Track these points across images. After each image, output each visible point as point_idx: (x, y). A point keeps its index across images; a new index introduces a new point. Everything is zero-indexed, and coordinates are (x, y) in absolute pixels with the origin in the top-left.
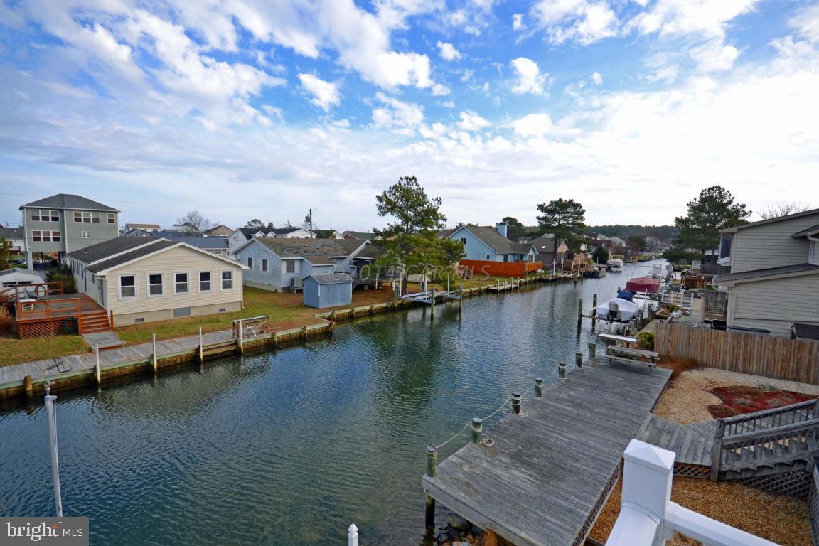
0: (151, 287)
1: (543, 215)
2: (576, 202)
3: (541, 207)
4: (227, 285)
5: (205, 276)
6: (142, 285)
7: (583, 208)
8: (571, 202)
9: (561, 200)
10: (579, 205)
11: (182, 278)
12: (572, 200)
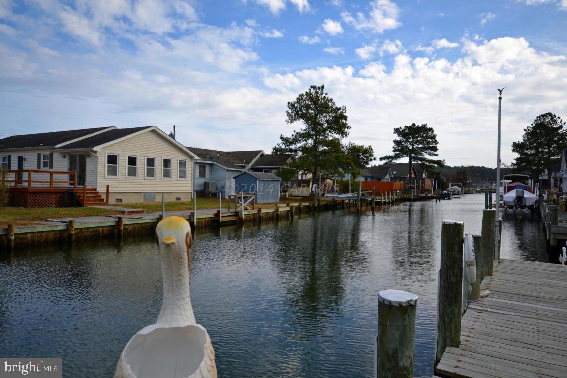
0: (129, 168)
1: (398, 138)
2: (428, 126)
3: (397, 131)
4: (182, 175)
5: (167, 163)
6: (122, 165)
7: (434, 133)
8: (424, 126)
9: (414, 125)
10: (431, 130)
11: (150, 162)
12: (425, 125)
